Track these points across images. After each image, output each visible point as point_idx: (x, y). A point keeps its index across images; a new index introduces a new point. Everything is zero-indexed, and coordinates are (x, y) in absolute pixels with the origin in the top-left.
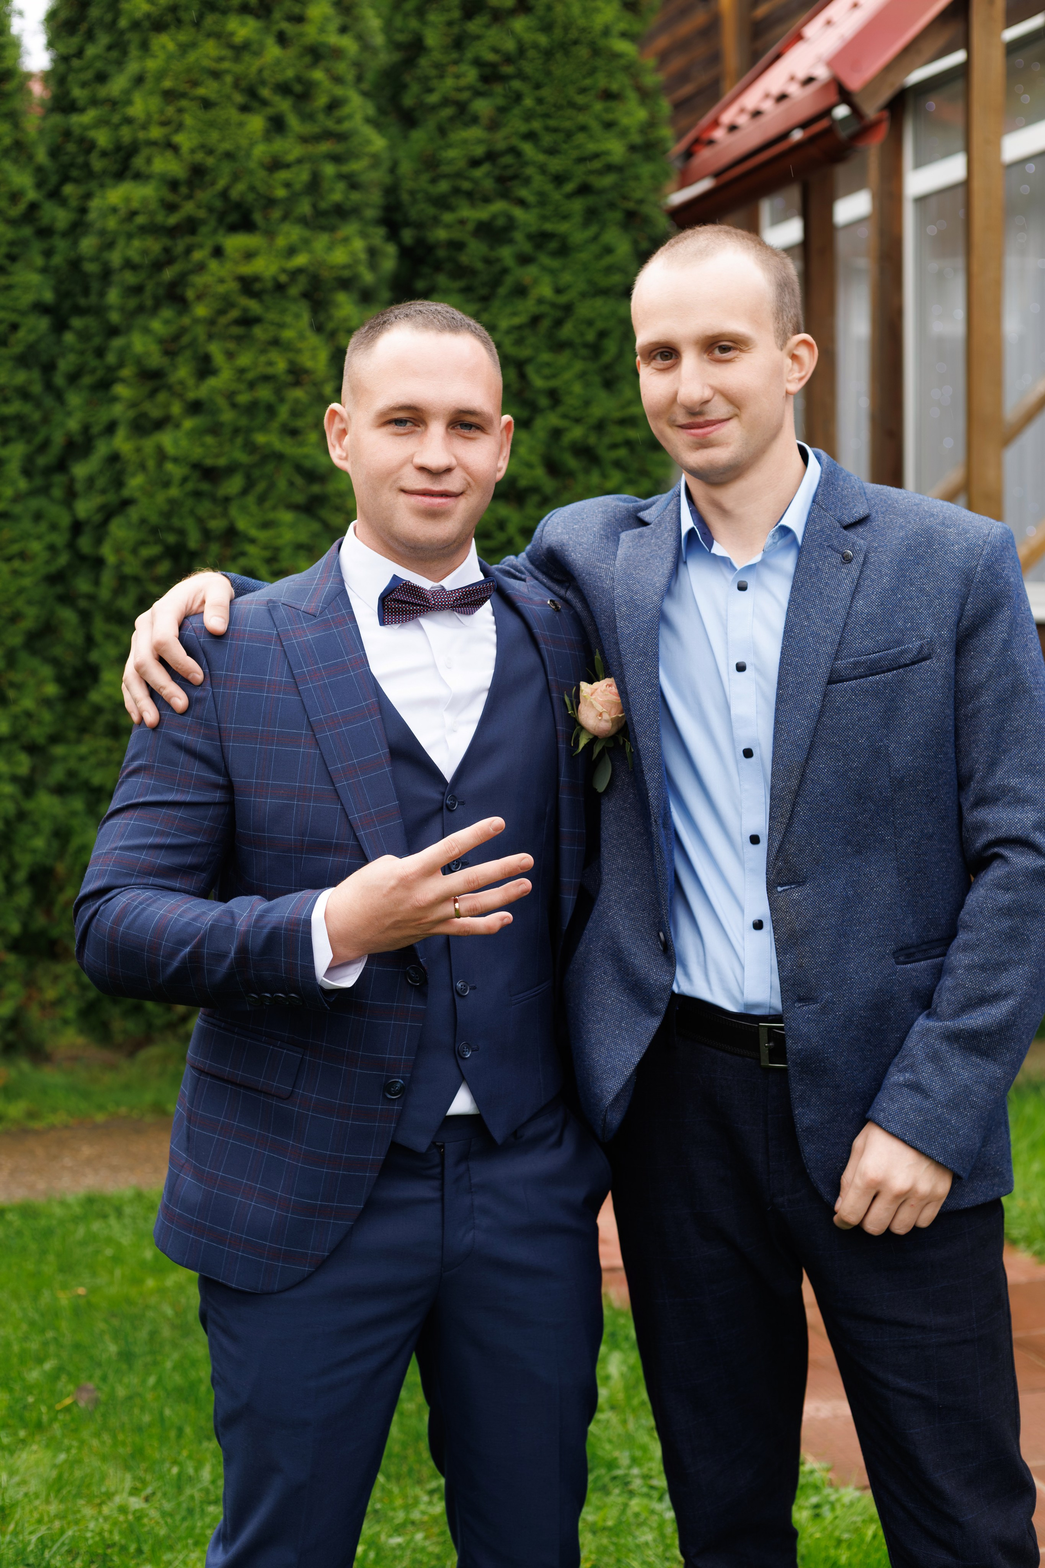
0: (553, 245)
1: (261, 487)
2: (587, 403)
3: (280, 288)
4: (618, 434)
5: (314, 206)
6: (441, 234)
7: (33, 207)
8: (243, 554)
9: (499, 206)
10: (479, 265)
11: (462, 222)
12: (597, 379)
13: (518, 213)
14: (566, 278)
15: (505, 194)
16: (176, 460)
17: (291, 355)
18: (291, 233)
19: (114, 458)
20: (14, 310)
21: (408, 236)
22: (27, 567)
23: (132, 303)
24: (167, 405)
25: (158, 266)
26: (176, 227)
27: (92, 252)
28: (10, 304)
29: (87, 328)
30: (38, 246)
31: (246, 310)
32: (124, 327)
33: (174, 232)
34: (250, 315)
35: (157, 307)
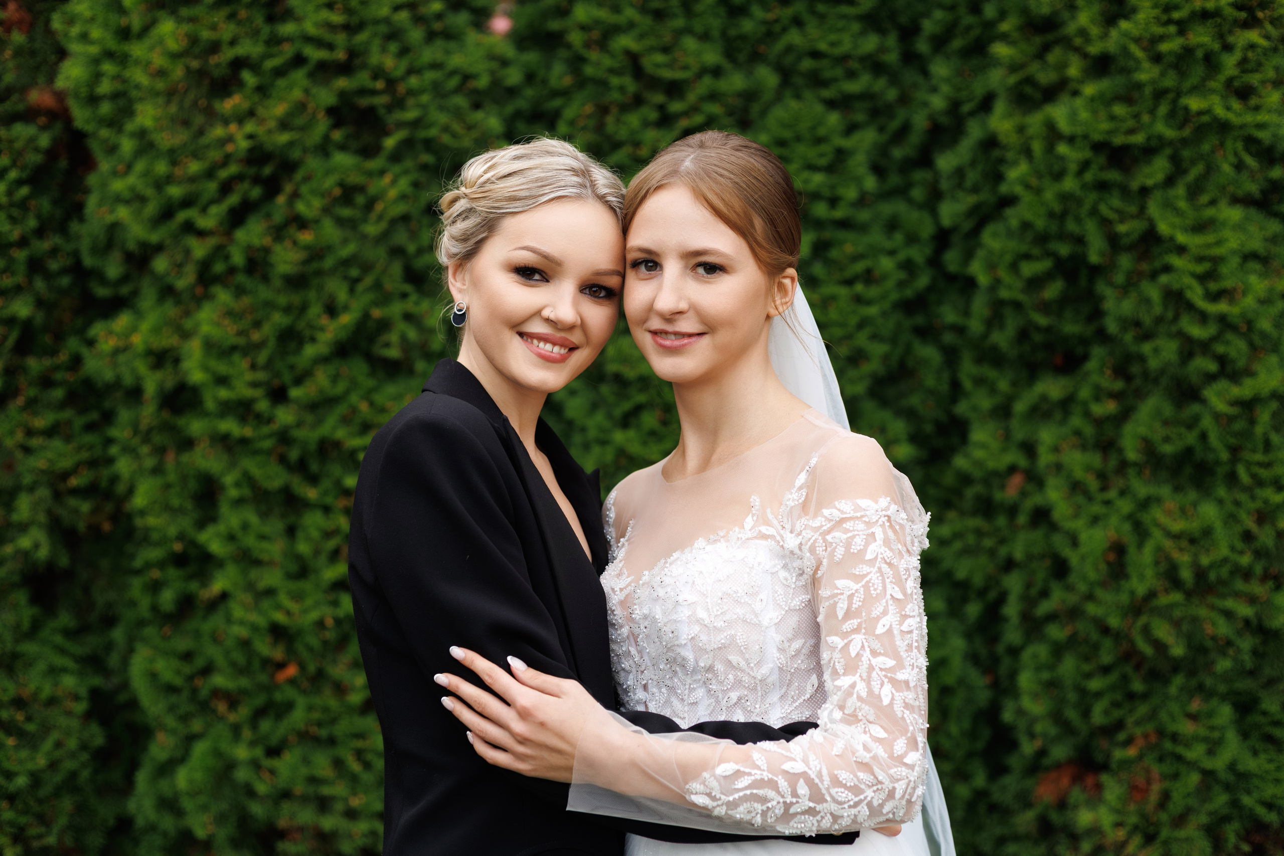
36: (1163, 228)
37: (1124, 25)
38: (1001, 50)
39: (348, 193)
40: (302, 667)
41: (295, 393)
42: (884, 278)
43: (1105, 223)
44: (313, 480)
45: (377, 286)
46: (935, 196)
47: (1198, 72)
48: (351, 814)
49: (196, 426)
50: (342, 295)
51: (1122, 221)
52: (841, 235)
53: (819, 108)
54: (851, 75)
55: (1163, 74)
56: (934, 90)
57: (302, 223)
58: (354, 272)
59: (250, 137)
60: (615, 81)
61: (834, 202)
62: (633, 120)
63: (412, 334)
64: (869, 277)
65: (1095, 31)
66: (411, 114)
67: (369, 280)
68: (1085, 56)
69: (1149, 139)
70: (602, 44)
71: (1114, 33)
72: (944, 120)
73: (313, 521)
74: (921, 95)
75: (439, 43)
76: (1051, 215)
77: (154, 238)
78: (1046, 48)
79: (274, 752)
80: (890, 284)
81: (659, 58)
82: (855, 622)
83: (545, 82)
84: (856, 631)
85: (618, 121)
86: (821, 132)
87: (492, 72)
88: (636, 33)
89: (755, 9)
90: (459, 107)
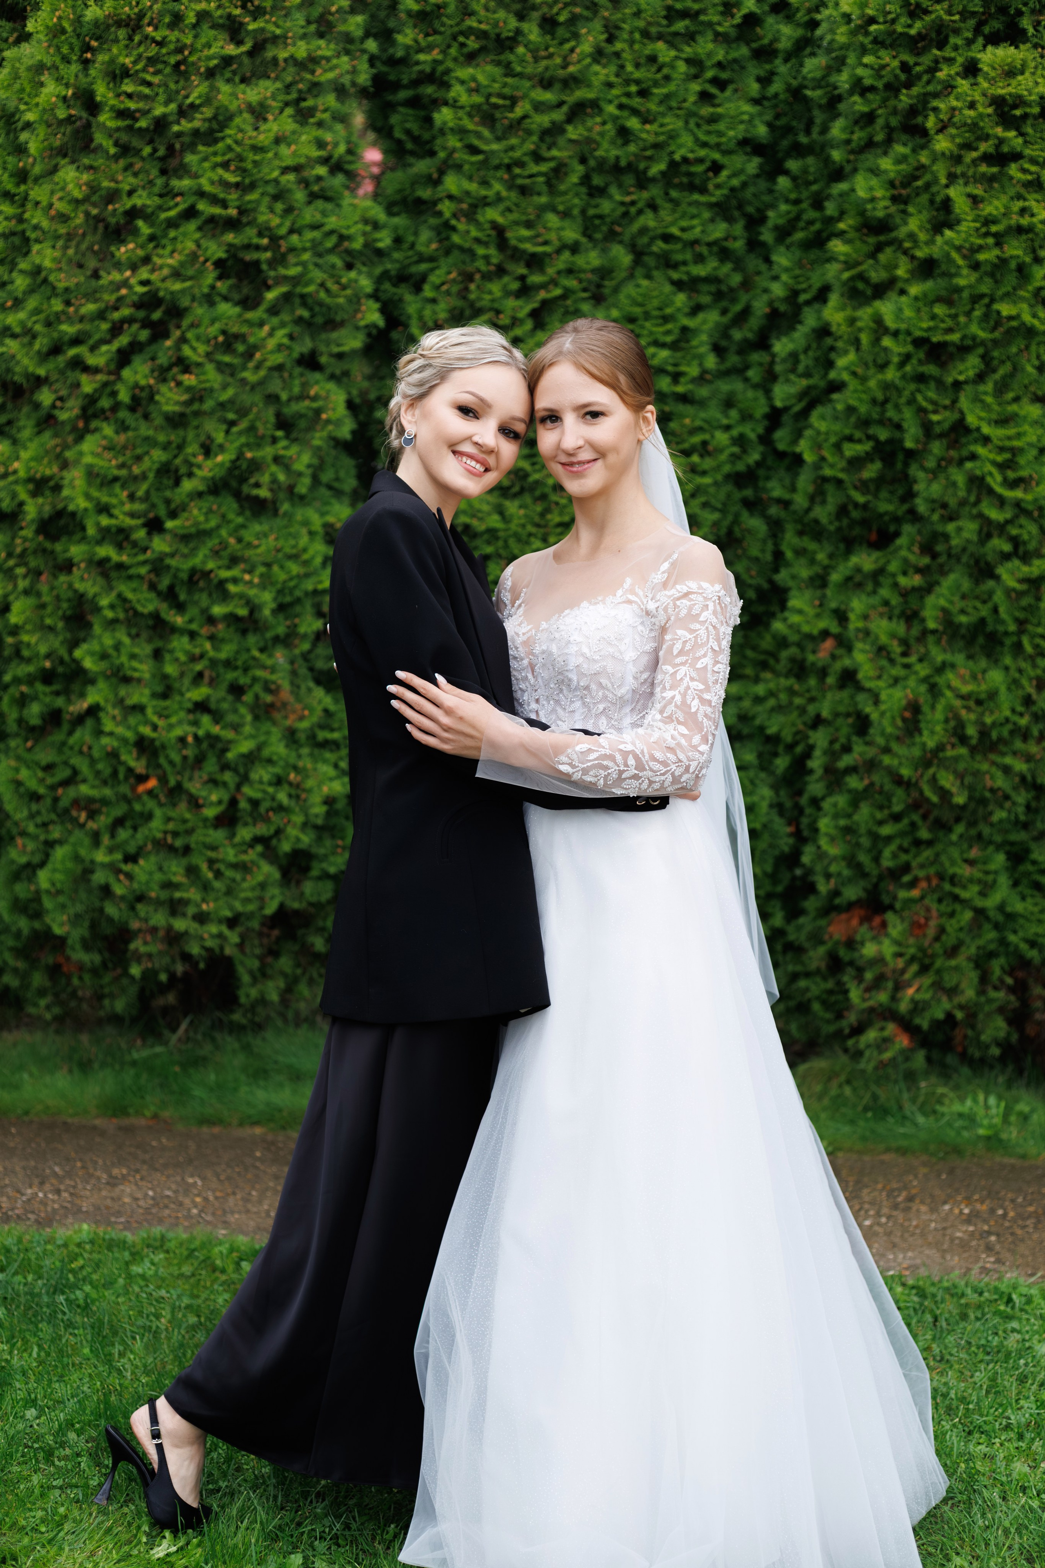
1: (1001, 372)
7: (751, 20)
8: (973, 457)
16: (896, 334)
19: (823, 331)
20: (718, 147)
22: (708, 463)
23: (859, 136)
24: (892, 266)
25: (893, 89)
26: (921, 37)
27: (818, 74)
28: (713, 139)
29: (805, 171)
30: (754, 70)
31: (1001, 141)
32: (848, 168)
33: (917, 43)
34: (1005, 149)
35: (889, 141)
36: (971, 420)
37: (948, 233)
38: (838, 246)
39: (229, 341)
40: (163, 779)
41: (169, 524)
42: (719, 450)
43: (922, 410)
44: (180, 607)
45: (252, 429)
46: (771, 377)
47: (1011, 279)
48: (201, 918)
49: (76, 551)
50: (219, 437)
51: (935, 412)
52: (681, 408)
53: (668, 288)
54: (700, 259)
55: (980, 280)
56: (776, 278)
57: (186, 366)
58: (231, 416)
59: (144, 283)
60: (481, 251)
61: (676, 377)
62: (495, 288)
63: (282, 477)
64: (704, 449)
65: (922, 236)
66: (293, 271)
67: (244, 425)
68: (913, 258)
69: (964, 337)
70: (470, 215)
71: (939, 240)
72: (782, 308)
73: (180, 645)
74: (762, 282)
75: (320, 204)
76: (874, 401)
77: (41, 372)
78: (879, 248)
79: (130, 858)
80: (723, 457)
81: (525, 233)
82: (683, 659)
83: (412, 246)
84: (683, 664)
85: (481, 288)
86: (668, 311)
87: (365, 234)
88: (501, 207)
89: (614, 190)
90: (333, 266)
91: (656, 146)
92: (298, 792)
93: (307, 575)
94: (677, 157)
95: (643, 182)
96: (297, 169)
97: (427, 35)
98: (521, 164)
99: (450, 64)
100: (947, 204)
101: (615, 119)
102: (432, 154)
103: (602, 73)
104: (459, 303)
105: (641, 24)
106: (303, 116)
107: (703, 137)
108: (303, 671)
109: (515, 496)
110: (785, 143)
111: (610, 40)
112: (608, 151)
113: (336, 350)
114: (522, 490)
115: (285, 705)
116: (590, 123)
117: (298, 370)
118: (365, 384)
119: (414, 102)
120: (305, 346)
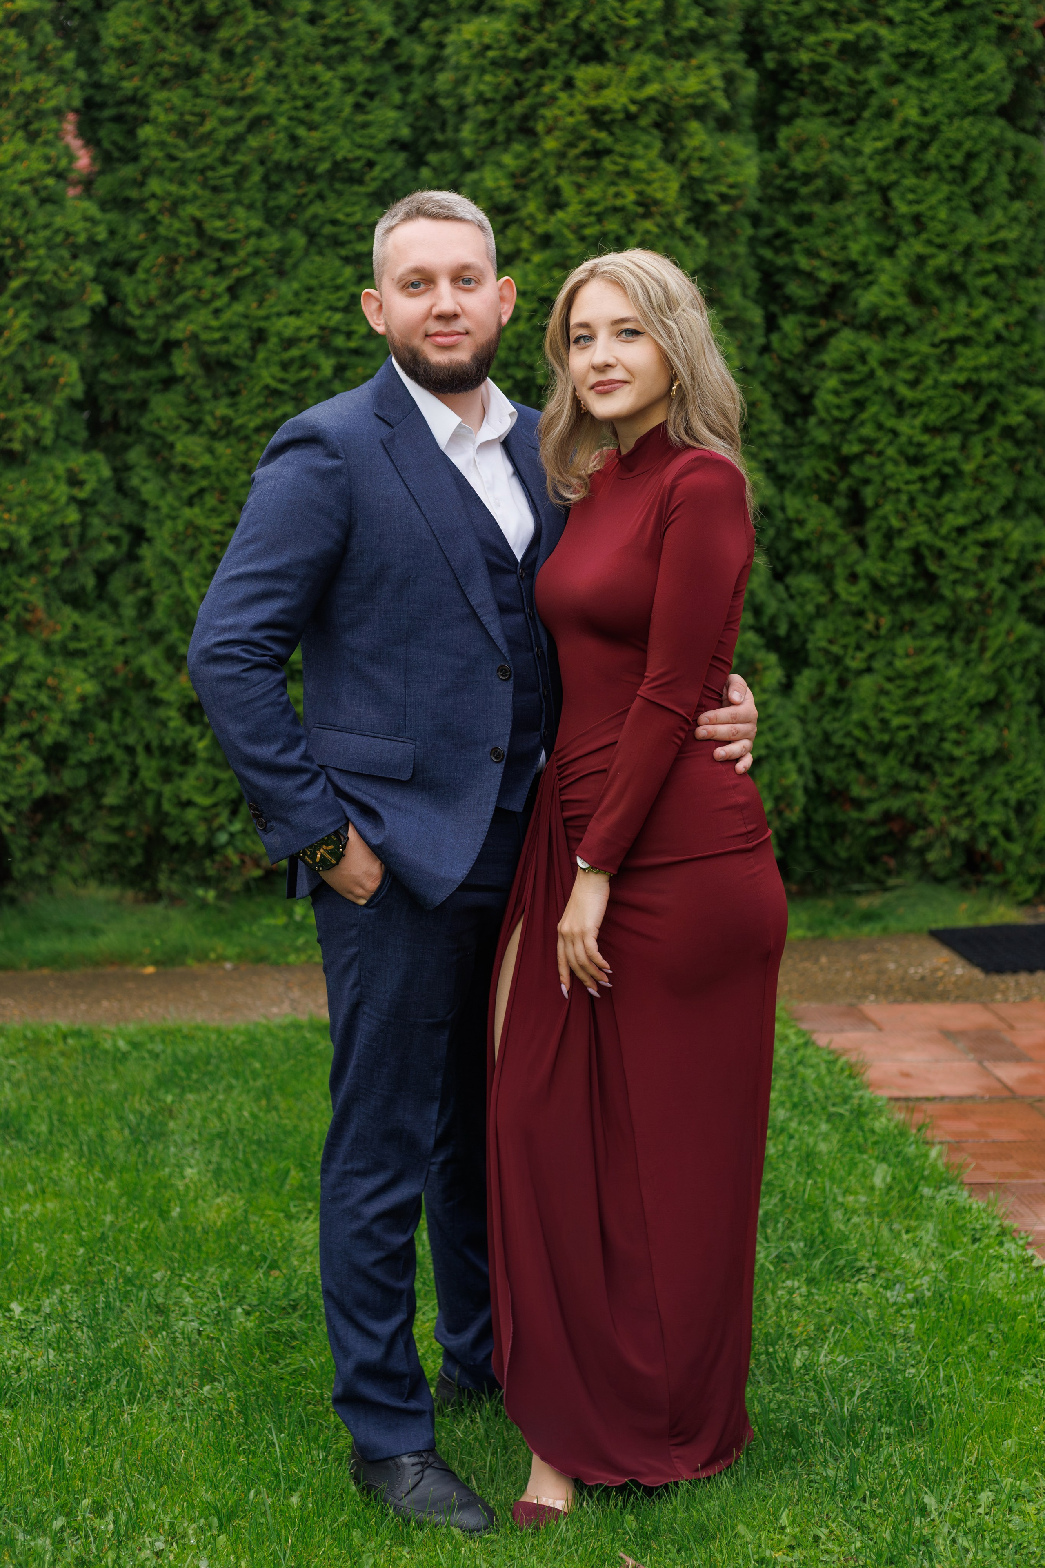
0: (920, 65)
2: (954, 229)
3: (630, 118)
4: (986, 260)
5: (667, 34)
6: (805, 57)
7: (391, 43)
9: (865, 25)
10: (843, 88)
11: (826, 43)
12: (965, 204)
13: (883, 31)
14: (934, 98)
15: (871, 14)
17: (639, 187)
18: (644, 62)
20: (370, 147)
21: (770, 59)
23: (484, 138)
24: (517, 240)
25: (509, 99)
26: (528, 60)
27: (448, 87)
28: (366, 142)
29: (443, 163)
30: (395, 82)
31: (595, 141)
32: (477, 161)
33: (525, 65)
34: (599, 146)
35: (509, 140)
37: (560, 214)
52: (354, 359)
53: (337, 263)
60: (183, 240)
61: (349, 335)
62: (197, 270)
63: (31, 433)
65: (539, 216)
66: (32, 264)
68: (533, 233)
70: (173, 210)
71: (553, 219)
75: (49, 207)
78: (507, 225)
81: (219, 224)
83: (124, 237)
85: (184, 270)
86: (340, 281)
87: (86, 230)
88: (198, 203)
89: (288, 185)
90: (62, 258)
91: (322, 149)
92: (55, 693)
93: (54, 513)
94: (339, 157)
95: (311, 178)
96: (30, 181)
97: (128, 66)
98: (212, 168)
99: (147, 89)
100: (557, 191)
101: (286, 128)
102: (135, 159)
103: (273, 92)
104: (167, 283)
105: (301, 50)
106: (32, 137)
107: (359, 140)
108: (53, 593)
109: (221, 438)
110: (424, 140)
111: (279, 64)
112: (282, 154)
113: (69, 325)
114: (228, 434)
115: (39, 622)
116: (266, 133)
117: (37, 344)
118: (91, 352)
119: (119, 119)
120: (43, 322)
